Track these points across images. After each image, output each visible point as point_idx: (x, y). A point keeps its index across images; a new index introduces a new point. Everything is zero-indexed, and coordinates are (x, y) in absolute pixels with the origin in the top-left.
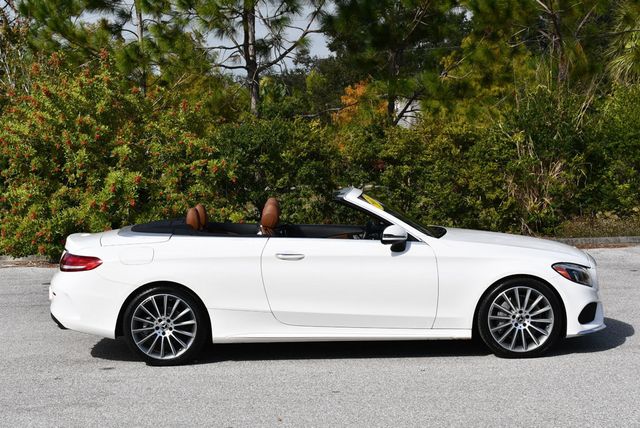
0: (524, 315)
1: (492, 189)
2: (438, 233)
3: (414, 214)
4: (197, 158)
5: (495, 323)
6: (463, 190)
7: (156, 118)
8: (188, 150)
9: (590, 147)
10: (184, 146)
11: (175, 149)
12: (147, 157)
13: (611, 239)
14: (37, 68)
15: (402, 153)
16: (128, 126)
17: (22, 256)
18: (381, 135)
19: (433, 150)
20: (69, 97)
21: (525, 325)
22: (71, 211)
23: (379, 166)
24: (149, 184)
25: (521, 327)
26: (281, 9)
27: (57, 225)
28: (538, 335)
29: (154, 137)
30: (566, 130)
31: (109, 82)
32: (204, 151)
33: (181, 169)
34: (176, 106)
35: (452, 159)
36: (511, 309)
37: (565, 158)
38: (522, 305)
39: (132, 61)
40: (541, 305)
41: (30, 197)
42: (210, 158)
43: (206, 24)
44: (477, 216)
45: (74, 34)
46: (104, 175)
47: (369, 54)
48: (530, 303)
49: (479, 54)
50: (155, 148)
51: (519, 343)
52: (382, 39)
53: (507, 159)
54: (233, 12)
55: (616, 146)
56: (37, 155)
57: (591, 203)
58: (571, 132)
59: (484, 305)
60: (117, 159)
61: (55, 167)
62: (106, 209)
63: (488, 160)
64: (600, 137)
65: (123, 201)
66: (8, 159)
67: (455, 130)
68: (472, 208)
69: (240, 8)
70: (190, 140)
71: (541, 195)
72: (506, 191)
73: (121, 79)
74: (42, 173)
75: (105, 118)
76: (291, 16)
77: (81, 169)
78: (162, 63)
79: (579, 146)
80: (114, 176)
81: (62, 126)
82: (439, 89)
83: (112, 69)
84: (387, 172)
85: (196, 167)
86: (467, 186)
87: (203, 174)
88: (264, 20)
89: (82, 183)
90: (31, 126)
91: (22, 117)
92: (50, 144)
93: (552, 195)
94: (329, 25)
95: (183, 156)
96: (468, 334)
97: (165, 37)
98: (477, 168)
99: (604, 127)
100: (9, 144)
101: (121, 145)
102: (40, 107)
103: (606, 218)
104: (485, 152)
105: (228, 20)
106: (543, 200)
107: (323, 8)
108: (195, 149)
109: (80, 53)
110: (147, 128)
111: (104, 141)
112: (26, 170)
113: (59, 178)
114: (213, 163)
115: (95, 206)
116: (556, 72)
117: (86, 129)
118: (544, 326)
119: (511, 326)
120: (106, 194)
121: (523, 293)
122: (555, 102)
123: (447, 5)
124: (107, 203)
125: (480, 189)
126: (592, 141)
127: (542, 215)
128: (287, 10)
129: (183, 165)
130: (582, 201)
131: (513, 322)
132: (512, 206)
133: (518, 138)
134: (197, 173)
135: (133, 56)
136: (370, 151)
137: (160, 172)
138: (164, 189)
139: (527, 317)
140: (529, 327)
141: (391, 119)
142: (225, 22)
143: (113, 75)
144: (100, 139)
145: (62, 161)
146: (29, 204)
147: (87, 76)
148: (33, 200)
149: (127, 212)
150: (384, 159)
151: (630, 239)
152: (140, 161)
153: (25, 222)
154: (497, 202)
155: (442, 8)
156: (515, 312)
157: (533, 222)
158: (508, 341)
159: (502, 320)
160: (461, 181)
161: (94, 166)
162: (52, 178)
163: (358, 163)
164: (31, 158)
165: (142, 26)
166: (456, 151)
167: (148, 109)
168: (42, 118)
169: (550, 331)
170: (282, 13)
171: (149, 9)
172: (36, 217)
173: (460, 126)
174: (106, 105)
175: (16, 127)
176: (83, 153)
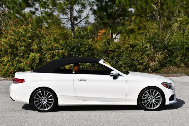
0: (153, 98)
1: (141, 59)
2: (127, 73)
3: (118, 67)
4: (56, 50)
5: (144, 100)
6: (133, 60)
7: (45, 38)
8: (54, 47)
9: (169, 48)
10: (52, 46)
11: (50, 47)
12: (42, 49)
13: (175, 74)
14: (11, 23)
15: (115, 49)
16: (36, 40)
17: (5, 77)
18: (109, 44)
19: (124, 48)
20: (19, 32)
21: (153, 101)
22: (19, 64)
23: (109, 53)
24: (42, 57)
25: (152, 102)
26: (81, 8)
27: (15, 69)
28: (157, 104)
29: (44, 43)
30: (162, 43)
31: (31, 28)
32: (58, 48)
33: (52, 53)
34: (51, 35)
35: (129, 51)
36: (149, 96)
37: (162, 51)
38: (152, 95)
39: (38, 22)
40: (158, 95)
41: (8, 60)
42: (60, 50)
43: (59, 12)
44: (136, 67)
45: (22, 14)
46: (29, 54)
47: (106, 21)
48: (155, 95)
49: (137, 21)
50: (44, 47)
51: (151, 107)
52: (110, 16)
53: (145, 51)
54: (67, 8)
55: (176, 48)
56: (10, 48)
57: (169, 64)
58: (164, 44)
59: (141, 95)
60: (33, 50)
61: (15, 52)
62: (30, 64)
63: (140, 51)
64: (172, 45)
65: (34, 62)
66: (2, 49)
67: (130, 43)
68: (135, 65)
69: (69, 7)
70: (54, 45)
71: (155, 61)
72: (145, 60)
73: (35, 27)
74: (11, 53)
75: (30, 38)
76: (84, 9)
77: (23, 52)
78: (47, 22)
79: (166, 47)
80: (32, 54)
81: (17, 40)
82: (126, 31)
83: (32, 24)
84: (111, 54)
85: (56, 52)
86: (134, 58)
87: (58, 54)
88: (76, 11)
89: (23, 56)
90: (8, 40)
91: (6, 37)
92: (14, 45)
93: (158, 62)
94: (94, 12)
95: (52, 49)
96: (136, 104)
97: (48, 15)
98: (136, 53)
99: (173, 42)
100: (2, 45)
101: (34, 46)
102: (11, 34)
103: (173, 68)
104: (139, 49)
105: (66, 10)
106: (155, 63)
107: (93, 7)
108: (56, 47)
109: (24, 20)
110: (42, 41)
111: (29, 45)
112: (7, 53)
113: (16, 55)
114: (61, 51)
115: (26, 63)
116: (159, 26)
117: (24, 41)
118: (159, 101)
119: (149, 101)
120: (30, 59)
121: (152, 91)
122: (159, 35)
123: (128, 7)
124: (30, 62)
125: (137, 59)
126: (169, 46)
127: (155, 67)
128: (83, 8)
129: (52, 52)
130: (166, 63)
131: (149, 100)
132: (147, 64)
133: (148, 45)
134: (56, 54)
135: (38, 20)
136: (106, 48)
137: (45, 54)
138: (46, 58)
139: (154, 99)
140: (154, 102)
141: (112, 39)
142: (65, 11)
143: (32, 26)
144: (28, 44)
145: (17, 50)
146: (7, 62)
147: (25, 26)
148: (8, 61)
149: (36, 65)
150: (110, 50)
151: (180, 74)
152: (39, 50)
153: (6, 67)
154: (142, 63)
155: (127, 8)
156: (150, 97)
157: (152, 69)
158: (148, 106)
159: (146, 100)
160: (132, 57)
161: (26, 52)
162: (14, 55)
163: (103, 52)
164: (8, 49)
165: (41, 12)
166: (131, 49)
167: (42, 36)
168: (11, 38)
169: (160, 103)
170: (81, 9)
171: (43, 7)
172: (9, 66)
173: (132, 41)
174: (30, 34)
175: (4, 40)
176: (23, 48)
